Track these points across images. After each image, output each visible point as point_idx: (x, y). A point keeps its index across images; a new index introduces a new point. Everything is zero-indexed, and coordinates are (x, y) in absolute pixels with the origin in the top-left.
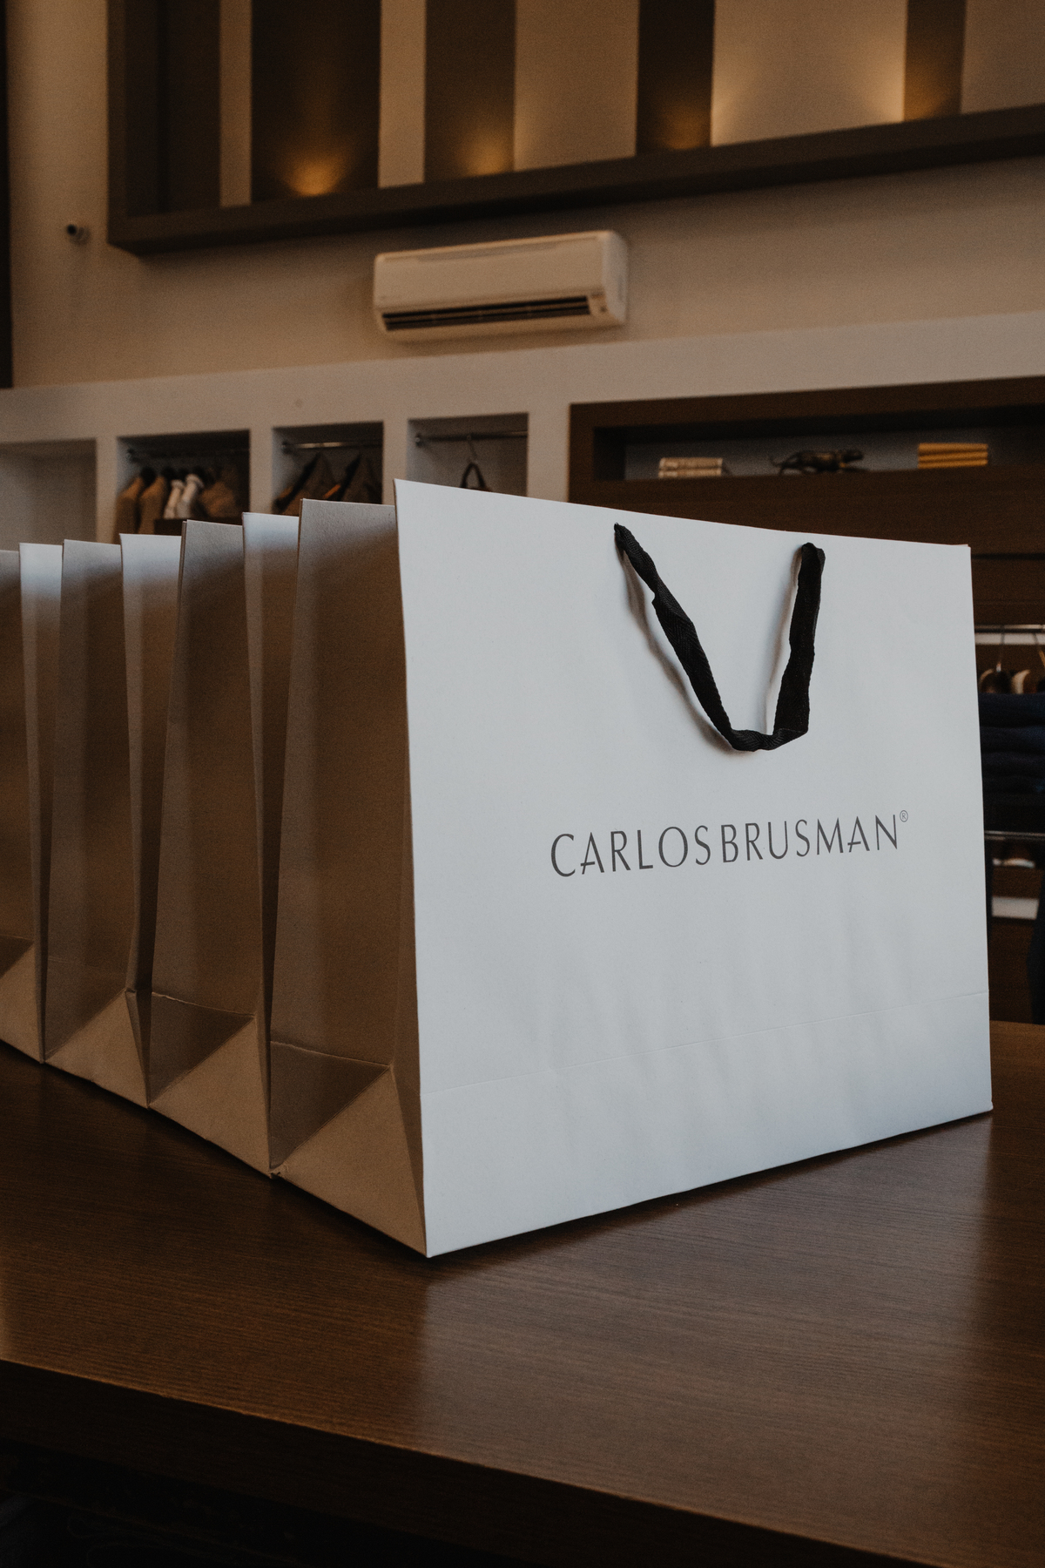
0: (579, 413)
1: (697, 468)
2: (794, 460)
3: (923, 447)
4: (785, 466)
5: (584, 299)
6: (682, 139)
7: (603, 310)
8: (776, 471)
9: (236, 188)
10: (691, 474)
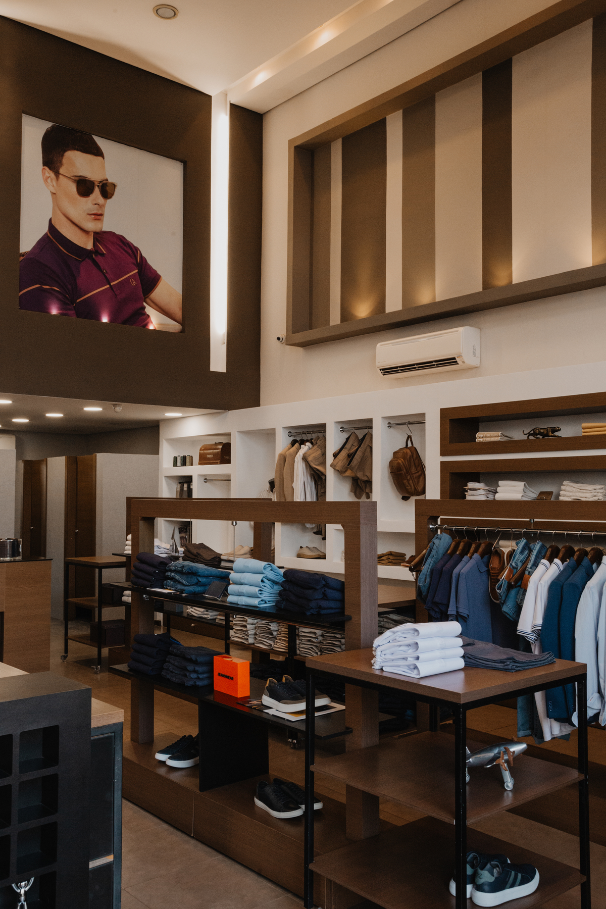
0: (444, 412)
1: (491, 437)
2: (532, 432)
3: (584, 425)
4: (529, 434)
5: (454, 358)
6: (500, 281)
7: (463, 362)
8: (525, 437)
9: (335, 318)
10: (488, 440)
